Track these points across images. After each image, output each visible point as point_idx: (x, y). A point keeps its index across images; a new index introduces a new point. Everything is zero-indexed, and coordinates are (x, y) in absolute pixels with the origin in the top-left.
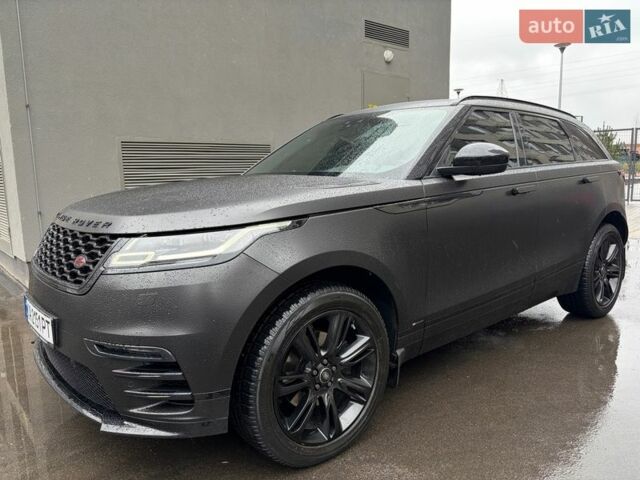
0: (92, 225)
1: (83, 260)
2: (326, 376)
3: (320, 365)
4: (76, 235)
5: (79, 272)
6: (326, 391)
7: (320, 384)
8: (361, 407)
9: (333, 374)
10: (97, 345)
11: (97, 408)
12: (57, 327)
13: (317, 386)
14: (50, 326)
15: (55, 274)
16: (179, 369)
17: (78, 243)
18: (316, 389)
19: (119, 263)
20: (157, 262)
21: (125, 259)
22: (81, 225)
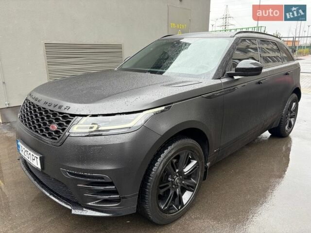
0: (57, 107)
1: (54, 127)
2: (178, 181)
3: (175, 176)
4: (48, 111)
5: (54, 133)
6: (177, 188)
8: (192, 193)
9: (181, 180)
11: (68, 201)
12: (42, 161)
13: (174, 186)
14: (38, 160)
15: (38, 132)
16: (113, 185)
17: (50, 116)
18: (173, 188)
19: (77, 130)
20: (99, 131)
21: (81, 128)
22: (50, 106)
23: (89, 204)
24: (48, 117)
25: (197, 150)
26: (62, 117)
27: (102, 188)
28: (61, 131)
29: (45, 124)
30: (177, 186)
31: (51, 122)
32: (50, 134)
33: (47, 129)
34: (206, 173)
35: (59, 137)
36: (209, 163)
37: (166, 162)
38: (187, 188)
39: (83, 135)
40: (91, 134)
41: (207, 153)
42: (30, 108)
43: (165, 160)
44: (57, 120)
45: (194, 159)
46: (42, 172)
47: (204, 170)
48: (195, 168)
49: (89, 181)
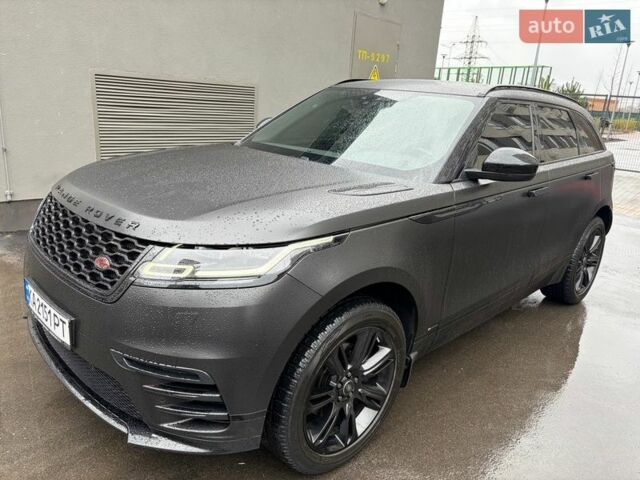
2: (349, 388)
3: (345, 378)
4: (92, 227)
5: (102, 275)
6: (347, 401)
7: (343, 396)
8: (376, 412)
9: (355, 386)
10: (126, 358)
11: (121, 416)
12: (74, 329)
13: (340, 398)
14: (67, 327)
15: (69, 269)
16: (217, 391)
17: (97, 238)
18: (338, 401)
19: (152, 273)
20: (196, 279)
21: (159, 270)
22: (98, 217)
23: (166, 425)
24: (93, 240)
25: (392, 327)
26: (122, 243)
27: (194, 396)
28: (117, 272)
29: (85, 254)
30: (346, 398)
31: (97, 251)
32: (94, 276)
33: (89, 265)
34: (407, 372)
35: (112, 284)
36: (416, 353)
37: (328, 350)
38: (367, 402)
39: (163, 284)
40: (179, 283)
41: (413, 333)
42: (56, 215)
43: (326, 346)
44: (111, 248)
45: (386, 345)
46: (72, 350)
47: (404, 367)
48: (387, 361)
49: (167, 380)
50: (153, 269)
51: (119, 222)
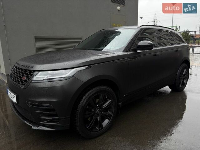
1: (25, 78)
2: (98, 112)
3: (97, 109)
4: (22, 70)
8: (109, 120)
11: (31, 122)
14: (15, 97)
16: (55, 111)
18: (95, 116)
21: (38, 78)
22: (24, 67)
23: (42, 123)
24: (22, 73)
27: (48, 112)
28: (28, 80)
29: (20, 77)
30: (98, 115)
31: (23, 76)
32: (22, 82)
33: (21, 80)
35: (26, 83)
36: (121, 103)
38: (105, 117)
41: (119, 96)
42: (15, 69)
43: (88, 97)
44: (26, 74)
45: (110, 99)
47: (117, 107)
48: (110, 104)
50: (36, 78)
51: (28, 67)
